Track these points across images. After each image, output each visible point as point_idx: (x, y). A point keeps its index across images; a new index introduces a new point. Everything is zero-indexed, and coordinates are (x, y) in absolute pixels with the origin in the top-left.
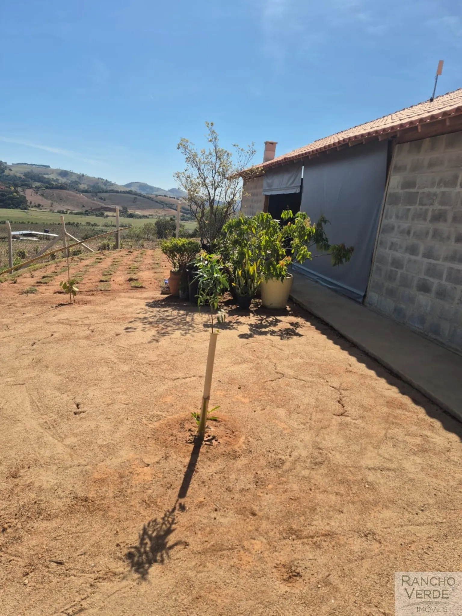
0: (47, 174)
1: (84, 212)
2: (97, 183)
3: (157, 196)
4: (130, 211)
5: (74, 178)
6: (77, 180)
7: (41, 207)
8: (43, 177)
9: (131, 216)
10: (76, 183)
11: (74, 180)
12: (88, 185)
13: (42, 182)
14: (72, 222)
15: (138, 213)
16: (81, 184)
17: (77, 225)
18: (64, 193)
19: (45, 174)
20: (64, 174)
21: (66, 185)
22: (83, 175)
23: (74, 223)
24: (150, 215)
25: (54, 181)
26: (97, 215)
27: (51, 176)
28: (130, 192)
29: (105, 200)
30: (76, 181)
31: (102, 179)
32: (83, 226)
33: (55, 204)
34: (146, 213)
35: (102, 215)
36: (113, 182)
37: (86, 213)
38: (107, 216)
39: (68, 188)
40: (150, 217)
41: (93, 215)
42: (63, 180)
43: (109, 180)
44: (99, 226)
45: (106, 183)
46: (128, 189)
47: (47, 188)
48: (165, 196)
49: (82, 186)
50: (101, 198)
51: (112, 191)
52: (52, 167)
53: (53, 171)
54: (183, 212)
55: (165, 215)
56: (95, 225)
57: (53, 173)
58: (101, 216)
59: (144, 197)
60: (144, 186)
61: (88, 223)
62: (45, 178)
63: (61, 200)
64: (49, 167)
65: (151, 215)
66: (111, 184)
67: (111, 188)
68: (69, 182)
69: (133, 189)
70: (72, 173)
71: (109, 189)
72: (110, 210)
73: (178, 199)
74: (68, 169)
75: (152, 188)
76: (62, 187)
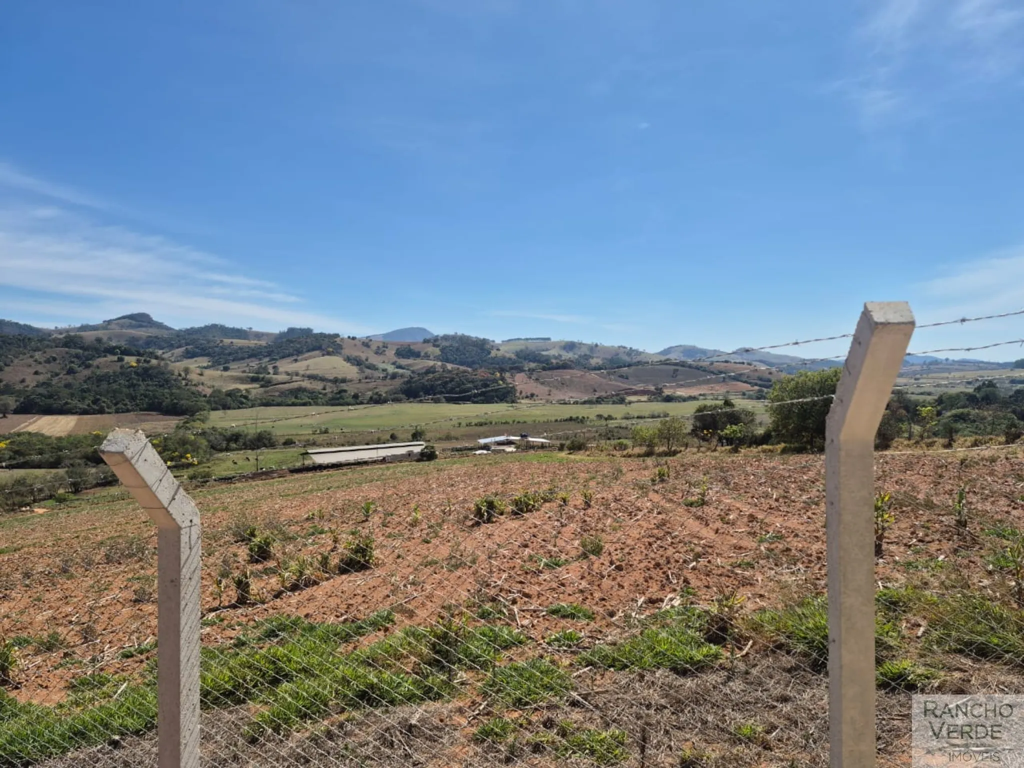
0: (547, 350)
1: (594, 400)
2: (618, 354)
3: (712, 363)
4: (667, 392)
5: (584, 351)
6: (588, 353)
7: (535, 397)
8: (540, 354)
9: (669, 399)
10: (587, 357)
11: (583, 354)
12: (603, 359)
13: (539, 361)
14: (574, 416)
15: (681, 392)
16: (593, 358)
17: (581, 421)
18: (567, 375)
19: (543, 350)
20: (570, 346)
21: (572, 361)
22: (597, 345)
23: (577, 418)
24: (700, 395)
25: (556, 358)
26: (614, 403)
27: (553, 352)
28: (666, 363)
29: (627, 378)
30: (585, 355)
31: (625, 348)
32: (591, 421)
33: (554, 391)
34: (694, 392)
35: (622, 401)
36: (641, 350)
37: (599, 401)
38: (630, 403)
39: (573, 365)
40: (701, 397)
41: (607, 403)
42: (567, 356)
43: (634, 348)
44: (616, 419)
45: (631, 352)
46: (663, 358)
47: (544, 369)
48: (726, 362)
49: (594, 362)
50: (621, 376)
51: (639, 363)
52: (553, 339)
53: (555, 345)
54: (760, 386)
55: (728, 392)
56: (610, 418)
57: (554, 347)
58: (621, 403)
59: (690, 366)
60: (690, 351)
61: (600, 417)
62: (543, 356)
63: (563, 384)
64: (549, 339)
65: (704, 395)
66: (638, 353)
67: (638, 359)
68: (576, 356)
69: (674, 357)
70: (580, 344)
71: (635, 360)
72: (636, 393)
73: (749, 364)
74: (575, 339)
75: (704, 352)
76: (564, 366)
